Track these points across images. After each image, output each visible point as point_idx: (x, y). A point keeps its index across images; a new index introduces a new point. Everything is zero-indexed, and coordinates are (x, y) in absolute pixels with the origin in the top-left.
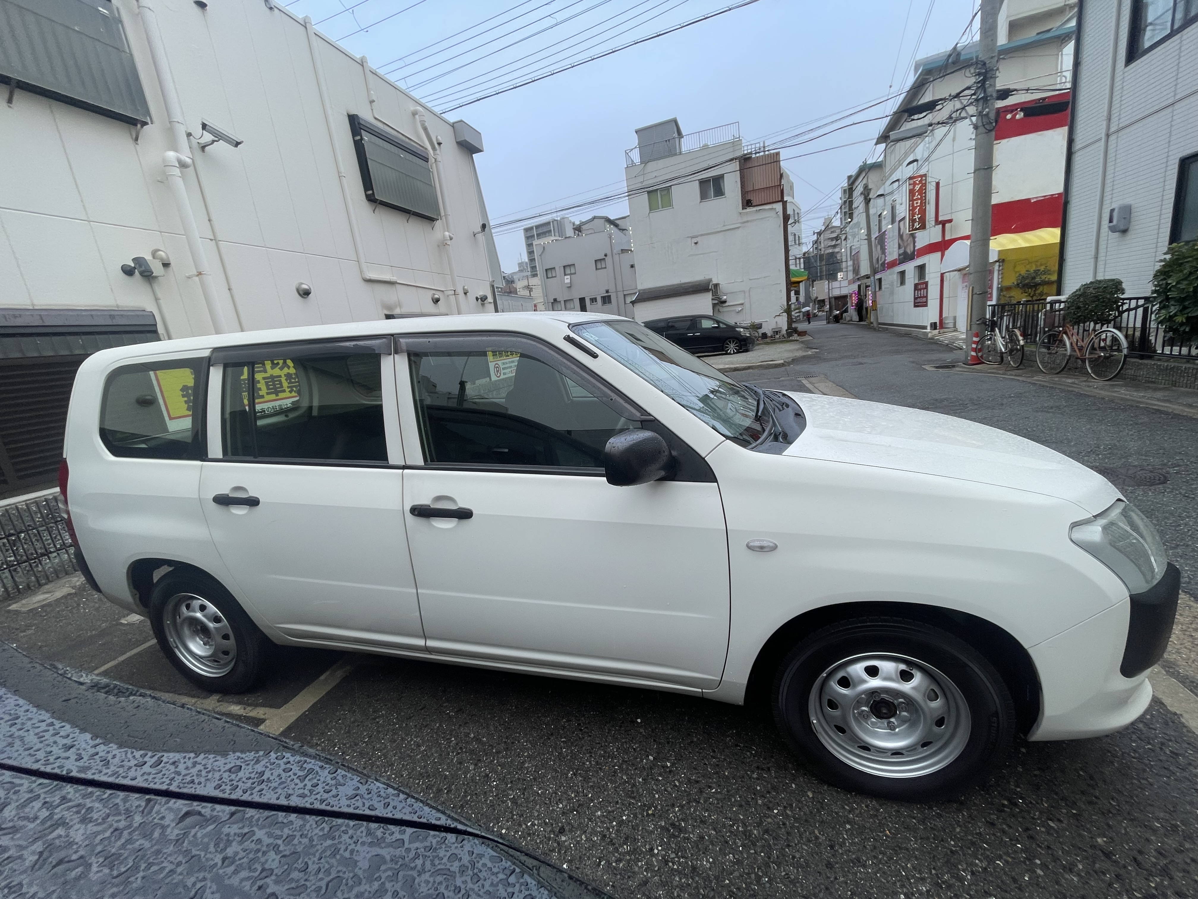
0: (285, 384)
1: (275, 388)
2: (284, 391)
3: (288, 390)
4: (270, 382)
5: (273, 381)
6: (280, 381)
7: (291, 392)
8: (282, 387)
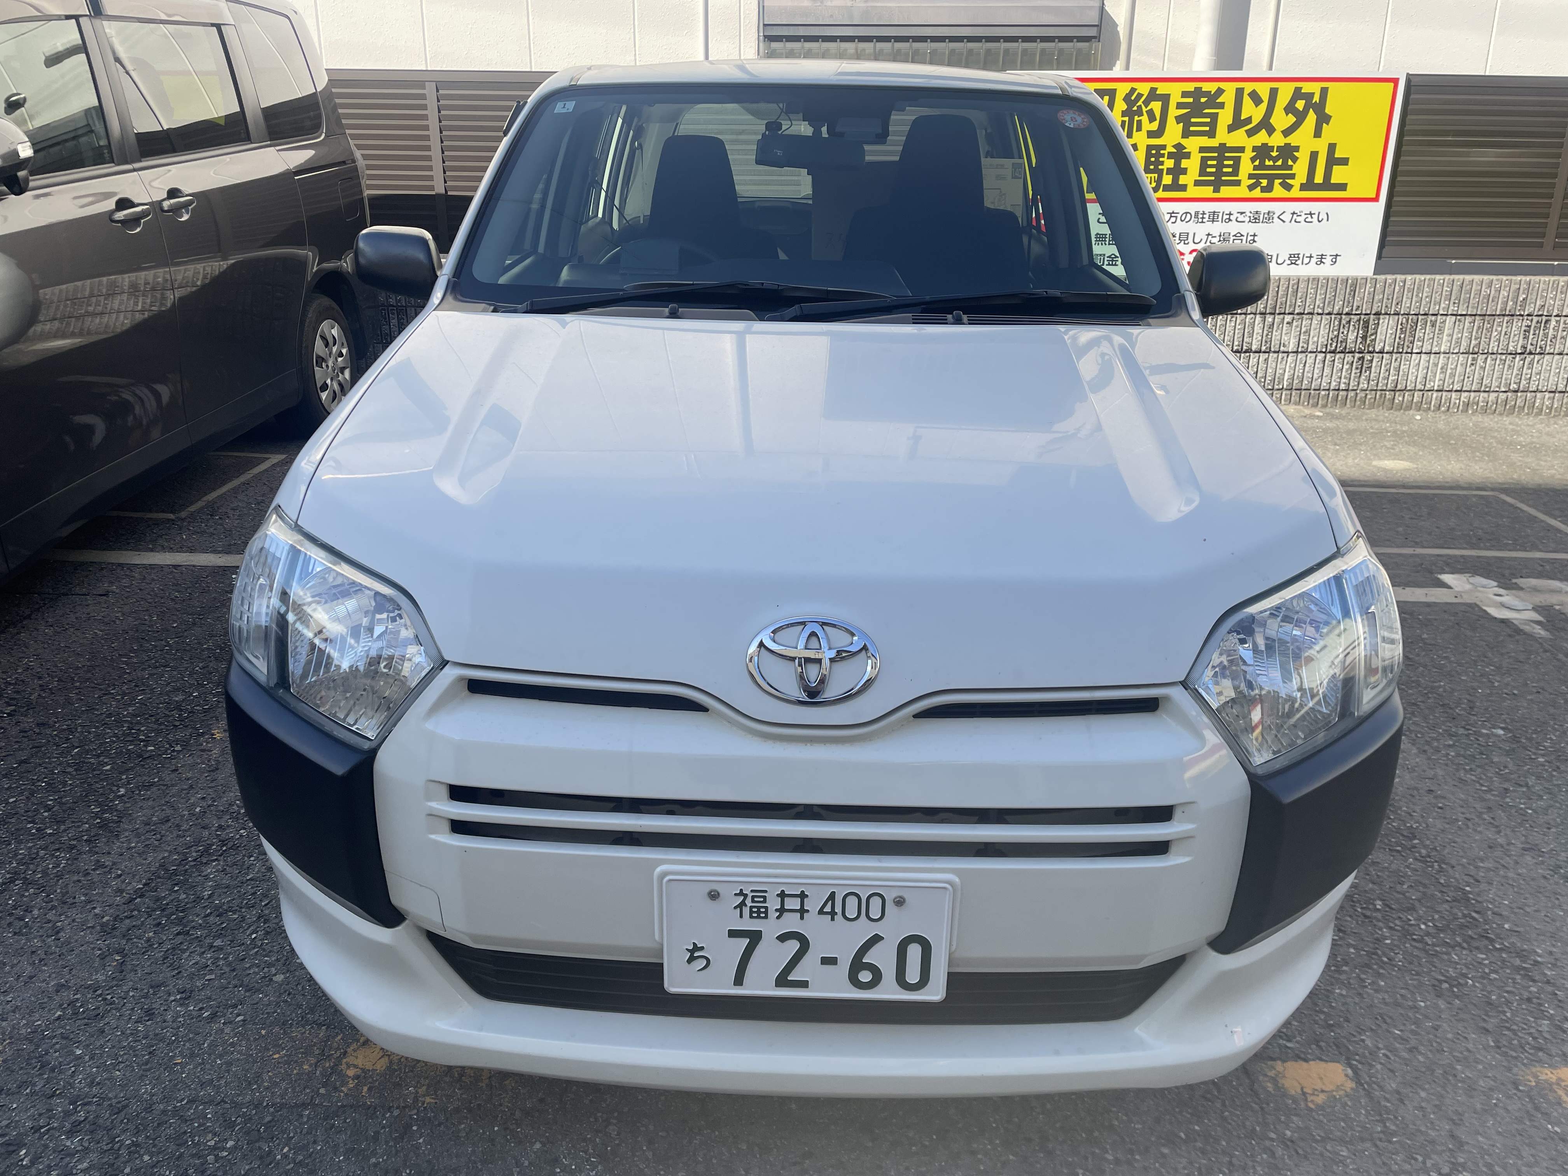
0: (1246, 167)
1: (1219, 173)
2: (1238, 183)
3: (1247, 182)
4: (1212, 158)
5: (1221, 159)
6: (1237, 160)
7: (1251, 188)
8: (1236, 172)
